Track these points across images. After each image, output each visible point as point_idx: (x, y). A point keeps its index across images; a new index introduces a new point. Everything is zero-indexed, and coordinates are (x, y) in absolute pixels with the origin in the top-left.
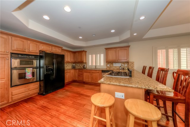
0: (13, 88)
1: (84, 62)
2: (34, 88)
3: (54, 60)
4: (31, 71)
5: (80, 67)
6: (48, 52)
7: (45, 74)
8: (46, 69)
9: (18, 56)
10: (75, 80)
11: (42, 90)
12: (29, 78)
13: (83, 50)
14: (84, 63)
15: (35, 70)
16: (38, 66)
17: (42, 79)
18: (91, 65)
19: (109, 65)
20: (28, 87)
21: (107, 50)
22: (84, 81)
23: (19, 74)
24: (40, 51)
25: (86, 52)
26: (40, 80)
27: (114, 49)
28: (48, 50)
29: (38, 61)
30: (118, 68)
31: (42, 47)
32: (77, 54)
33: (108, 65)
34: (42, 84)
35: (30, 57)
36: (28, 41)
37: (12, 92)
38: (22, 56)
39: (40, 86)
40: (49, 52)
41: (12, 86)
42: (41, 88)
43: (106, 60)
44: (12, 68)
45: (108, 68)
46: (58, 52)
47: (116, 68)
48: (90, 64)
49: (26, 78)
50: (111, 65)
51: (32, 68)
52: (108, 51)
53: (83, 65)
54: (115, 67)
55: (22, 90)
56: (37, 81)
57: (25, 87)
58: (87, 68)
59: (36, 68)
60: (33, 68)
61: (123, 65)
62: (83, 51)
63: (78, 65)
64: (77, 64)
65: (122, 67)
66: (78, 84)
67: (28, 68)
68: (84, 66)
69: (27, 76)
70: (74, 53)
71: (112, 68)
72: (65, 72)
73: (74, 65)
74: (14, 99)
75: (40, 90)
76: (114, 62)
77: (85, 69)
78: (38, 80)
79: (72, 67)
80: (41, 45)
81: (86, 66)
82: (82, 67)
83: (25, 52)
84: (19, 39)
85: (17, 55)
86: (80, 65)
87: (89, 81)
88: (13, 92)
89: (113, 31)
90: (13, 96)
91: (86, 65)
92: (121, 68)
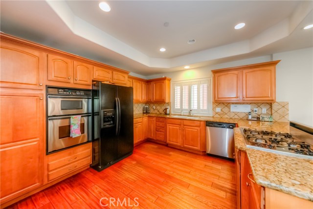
0: (51, 157)
1: (167, 101)
2: (83, 156)
3: (116, 99)
4: (80, 123)
5: (158, 111)
6: (106, 82)
7: (102, 127)
8: (104, 118)
9: (58, 92)
10: (151, 139)
11: (97, 158)
12: (76, 136)
13: (163, 77)
14: (165, 103)
15: (85, 119)
16: (90, 111)
17: (96, 136)
18: (179, 108)
19: (220, 109)
20: (74, 153)
21: (217, 75)
22: (168, 142)
23: (60, 127)
24: (93, 81)
25: (169, 80)
26: (93, 140)
27: (236, 72)
28: (107, 79)
29: (90, 101)
30: (241, 116)
31: (96, 74)
32: (153, 85)
33: (218, 110)
34: (96, 148)
35: (78, 93)
36: (75, 62)
37: (48, 165)
38: (64, 91)
39: (94, 150)
40: (108, 83)
41: (48, 153)
42: (96, 155)
43: (214, 97)
44: (48, 117)
45: (217, 116)
46: (123, 82)
47: (236, 117)
48: (177, 106)
49: (71, 136)
50: (226, 110)
51: (80, 116)
52: (219, 76)
53: (163, 108)
54: (236, 114)
55: (65, 160)
56: (88, 142)
57: (70, 154)
58: (172, 113)
59: (87, 115)
60: (83, 115)
61: (255, 109)
62: (165, 79)
63: (154, 107)
64: (152, 105)
65: (254, 114)
66: (155, 146)
67: (74, 116)
68: (166, 109)
69: (72, 131)
70: (148, 82)
71: (226, 116)
72: (134, 122)
73: (147, 108)
74: (51, 178)
75: (94, 158)
76: (233, 103)
77: (168, 116)
78: (90, 139)
79: (143, 110)
80: (95, 68)
81: (170, 111)
82: (161, 111)
83: (69, 83)
84: (59, 57)
85: (56, 90)
86: (158, 108)
87: (179, 144)
88: (49, 163)
89: (240, 26)
90: (50, 173)
91: (169, 107)
92: (250, 117)
